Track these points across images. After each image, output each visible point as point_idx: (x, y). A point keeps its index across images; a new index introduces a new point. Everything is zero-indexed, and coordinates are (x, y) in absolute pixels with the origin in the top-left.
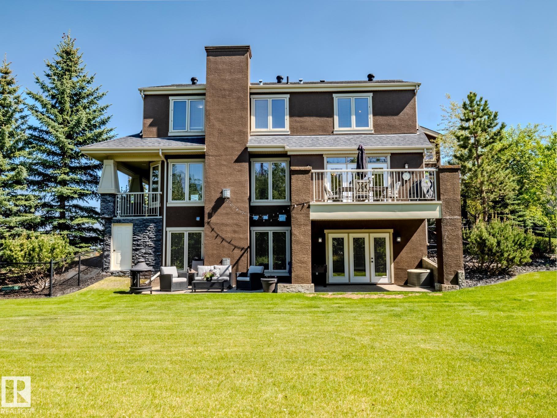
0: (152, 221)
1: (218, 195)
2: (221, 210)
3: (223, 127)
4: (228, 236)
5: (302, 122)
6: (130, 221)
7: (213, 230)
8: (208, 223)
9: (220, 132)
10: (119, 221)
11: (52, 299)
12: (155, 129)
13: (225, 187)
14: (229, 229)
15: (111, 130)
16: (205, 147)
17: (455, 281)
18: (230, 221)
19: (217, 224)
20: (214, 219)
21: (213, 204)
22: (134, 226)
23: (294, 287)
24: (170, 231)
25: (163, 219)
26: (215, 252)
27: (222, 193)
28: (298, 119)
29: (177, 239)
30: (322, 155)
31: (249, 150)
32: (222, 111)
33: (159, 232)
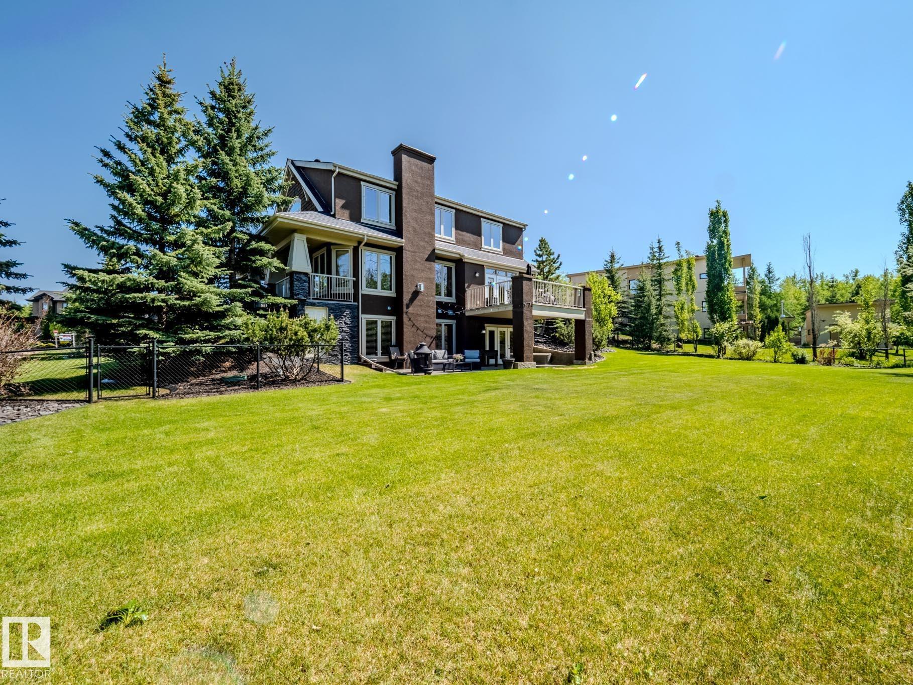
0: (348, 307)
1: (414, 289)
2: (416, 302)
3: (416, 226)
4: (421, 325)
5: (462, 235)
6: (326, 305)
7: (410, 319)
8: (407, 313)
9: (415, 230)
10: (313, 304)
12: (347, 212)
13: (419, 281)
14: (422, 319)
16: (403, 240)
18: (423, 313)
19: (413, 314)
20: (411, 309)
21: (410, 296)
22: (329, 310)
23: (526, 364)
24: (364, 318)
25: (358, 305)
26: (412, 339)
27: (417, 286)
28: (460, 232)
29: (372, 325)
30: (483, 266)
31: (436, 251)
32: (416, 211)
33: (355, 319)
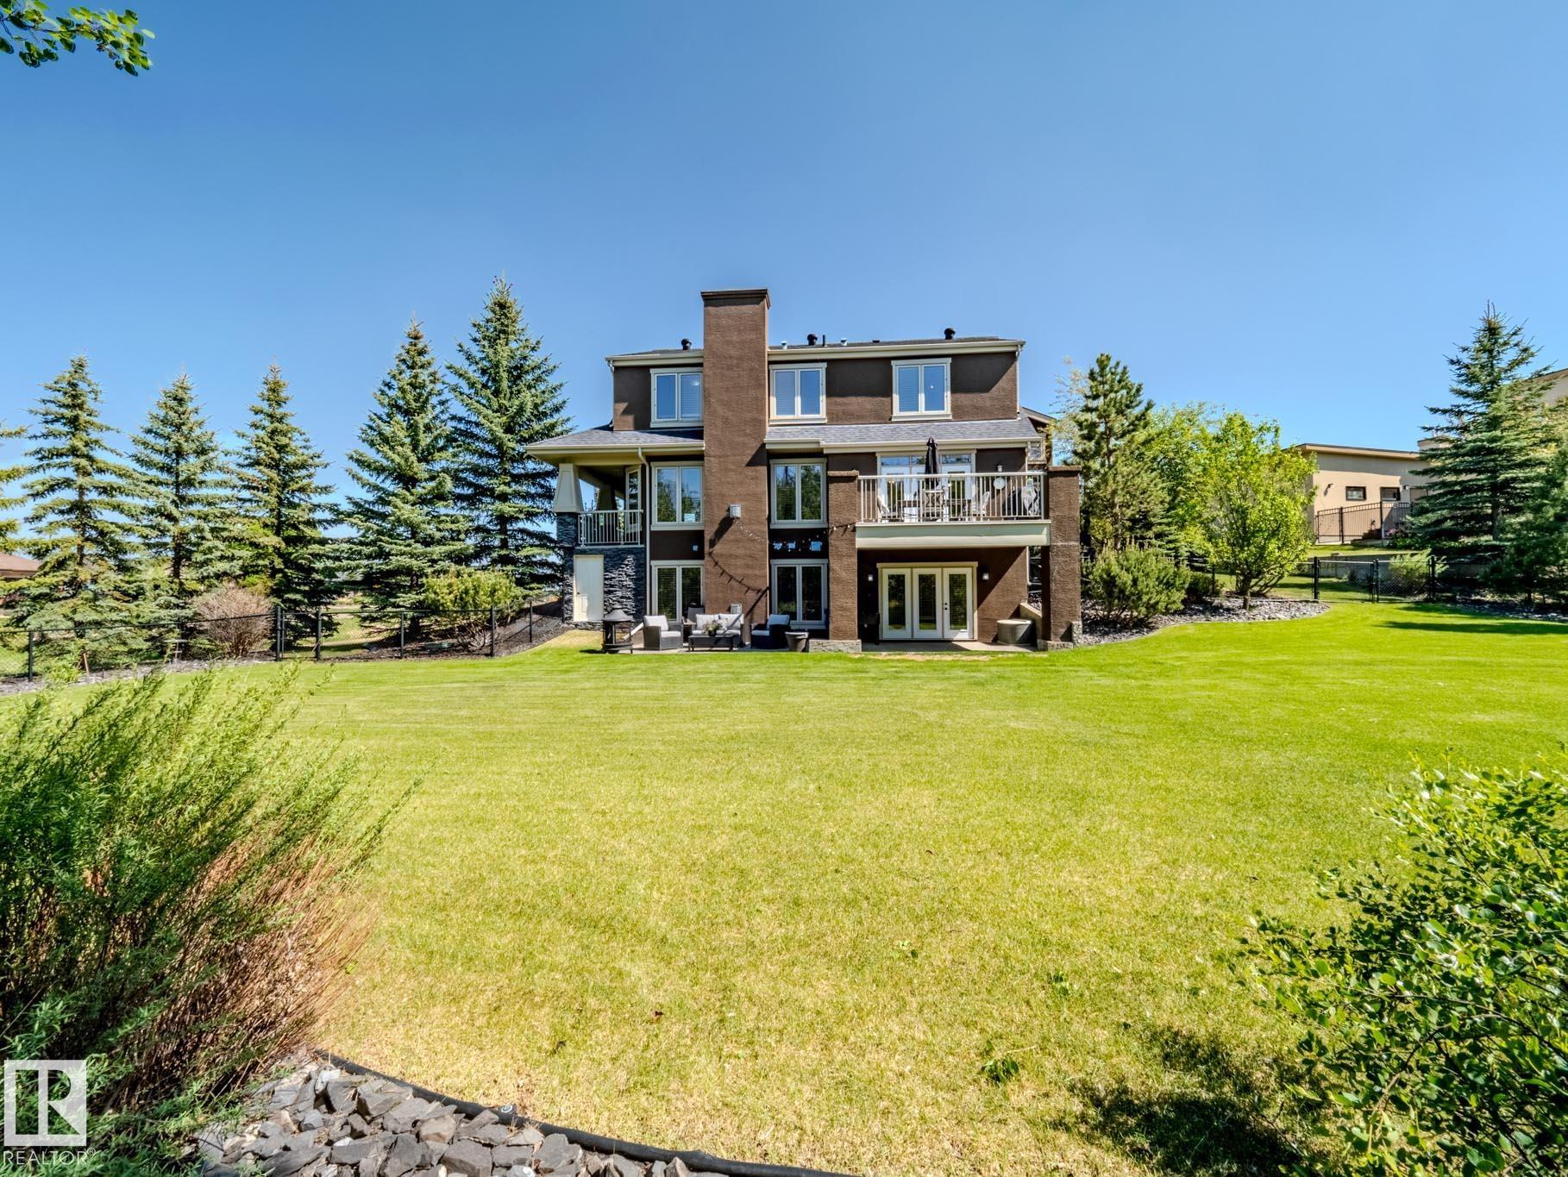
0: (630, 552)
1: (723, 514)
2: (728, 536)
3: (729, 414)
4: (738, 572)
5: (845, 404)
6: (599, 552)
7: (716, 564)
8: (710, 554)
9: (726, 421)
10: (583, 552)
11: (495, 660)
12: (630, 419)
13: (733, 502)
14: (740, 562)
15: (568, 420)
16: (703, 443)
17: (1068, 636)
18: (741, 552)
19: (722, 555)
20: (718, 548)
21: (716, 527)
22: (605, 558)
23: (833, 643)
24: (655, 566)
25: (645, 548)
26: (720, 595)
27: (729, 510)
28: (839, 400)
29: (666, 577)
30: (874, 454)
31: (767, 447)
32: (727, 390)
33: (641, 567)
